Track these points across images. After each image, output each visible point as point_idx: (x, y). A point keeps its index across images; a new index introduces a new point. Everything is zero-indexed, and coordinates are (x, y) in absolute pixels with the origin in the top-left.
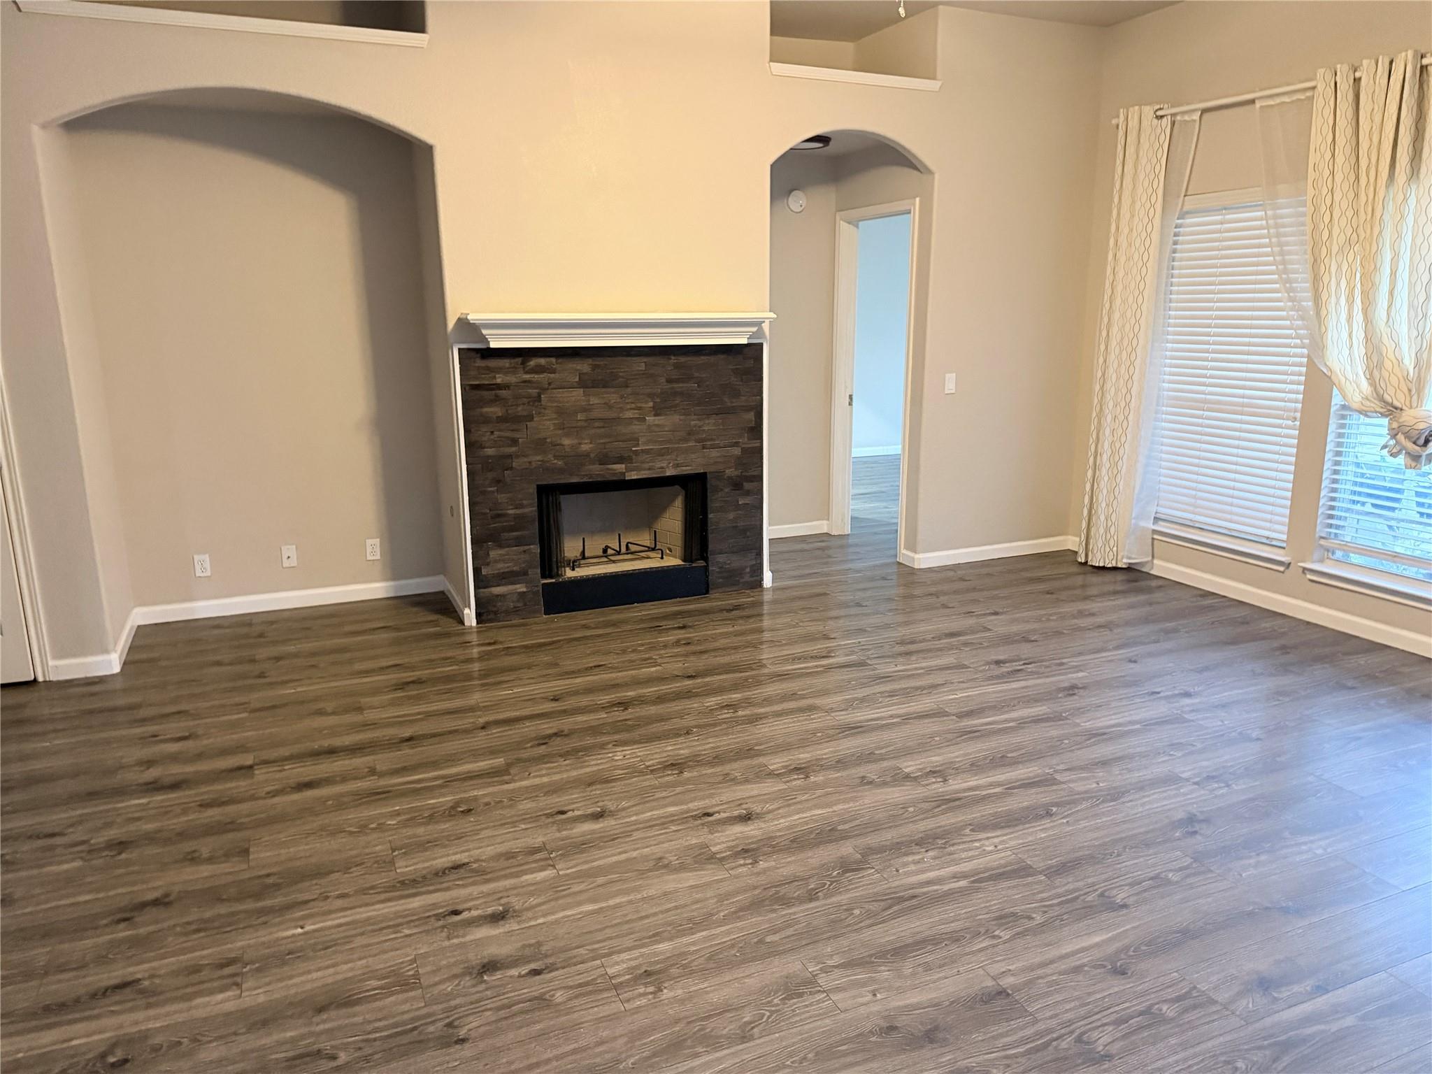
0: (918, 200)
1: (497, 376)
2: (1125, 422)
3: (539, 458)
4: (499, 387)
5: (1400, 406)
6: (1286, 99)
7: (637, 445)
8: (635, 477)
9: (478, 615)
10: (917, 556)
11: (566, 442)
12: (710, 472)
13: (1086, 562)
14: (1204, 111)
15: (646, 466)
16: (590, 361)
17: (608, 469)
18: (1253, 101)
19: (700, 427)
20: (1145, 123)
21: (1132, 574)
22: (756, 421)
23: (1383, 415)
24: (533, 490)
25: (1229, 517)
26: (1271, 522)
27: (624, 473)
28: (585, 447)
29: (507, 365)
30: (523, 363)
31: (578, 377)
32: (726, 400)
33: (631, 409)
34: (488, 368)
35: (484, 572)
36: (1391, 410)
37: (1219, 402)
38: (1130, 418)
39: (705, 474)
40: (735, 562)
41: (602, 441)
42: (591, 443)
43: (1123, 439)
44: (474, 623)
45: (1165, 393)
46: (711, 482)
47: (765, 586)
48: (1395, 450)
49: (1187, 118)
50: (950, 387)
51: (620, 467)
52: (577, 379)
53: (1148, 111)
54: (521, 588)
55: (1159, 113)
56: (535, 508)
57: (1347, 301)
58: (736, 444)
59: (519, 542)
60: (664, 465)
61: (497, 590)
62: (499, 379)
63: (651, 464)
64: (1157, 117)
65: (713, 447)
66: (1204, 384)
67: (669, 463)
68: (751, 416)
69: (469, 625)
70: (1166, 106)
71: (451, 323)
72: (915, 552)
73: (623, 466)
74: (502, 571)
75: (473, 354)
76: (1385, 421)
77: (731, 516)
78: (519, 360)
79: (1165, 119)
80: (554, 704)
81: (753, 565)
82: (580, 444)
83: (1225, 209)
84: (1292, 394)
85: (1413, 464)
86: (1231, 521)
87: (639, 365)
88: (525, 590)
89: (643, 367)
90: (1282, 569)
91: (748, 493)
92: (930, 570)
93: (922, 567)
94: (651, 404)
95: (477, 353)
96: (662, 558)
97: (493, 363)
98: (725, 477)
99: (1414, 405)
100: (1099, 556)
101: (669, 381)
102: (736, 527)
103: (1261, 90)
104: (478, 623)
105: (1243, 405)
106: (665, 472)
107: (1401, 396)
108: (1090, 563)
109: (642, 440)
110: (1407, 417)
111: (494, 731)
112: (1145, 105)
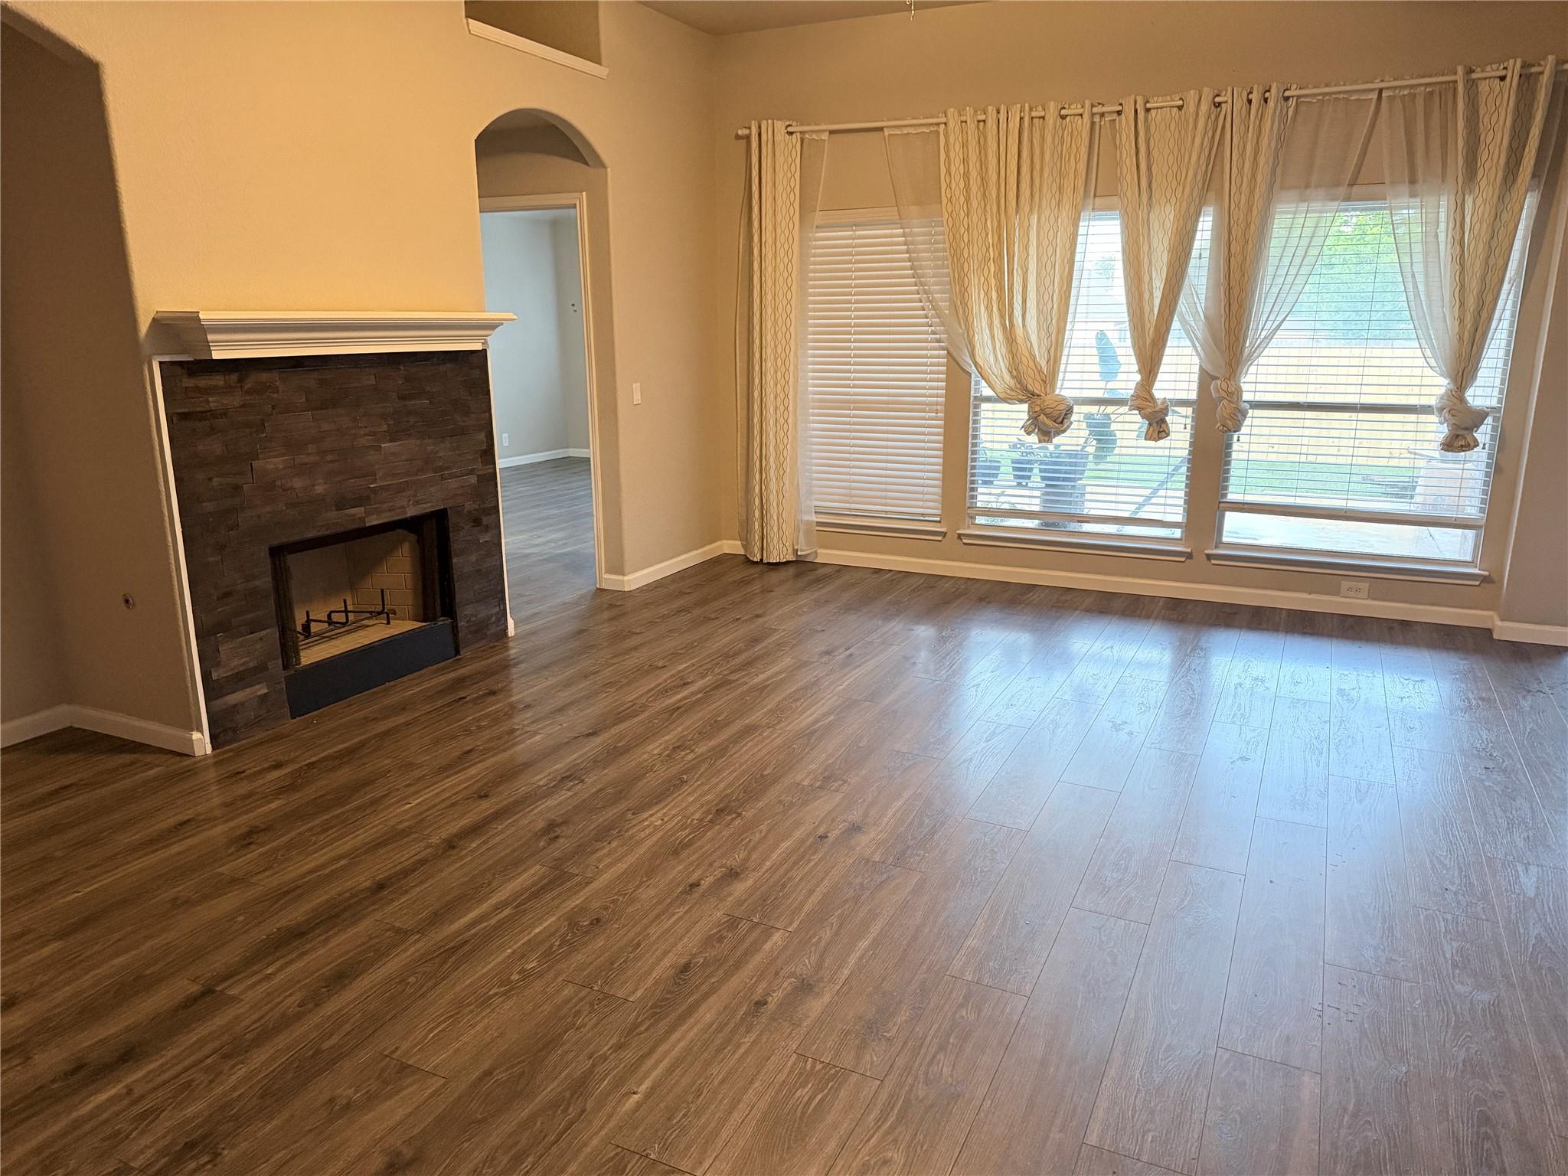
0: (584, 193)
1: (210, 399)
2: (786, 425)
3: (269, 508)
4: (213, 414)
5: (1038, 392)
6: (912, 131)
7: (375, 481)
8: (375, 523)
9: (213, 738)
10: (626, 578)
11: (298, 483)
12: (451, 508)
13: (762, 560)
14: (832, 132)
15: (385, 506)
16: (316, 375)
17: (347, 515)
18: (881, 129)
19: (436, 453)
20: (778, 138)
21: (801, 567)
22: (488, 443)
23: (1021, 401)
24: (263, 553)
25: (883, 501)
26: (923, 501)
27: (364, 518)
28: (319, 489)
29: (222, 383)
30: (240, 381)
31: (304, 397)
32: (459, 419)
33: (365, 435)
34: (197, 389)
35: (215, 676)
36: (1029, 396)
37: (866, 402)
38: (790, 421)
39: (445, 510)
40: (483, 611)
41: (337, 479)
42: (326, 483)
43: (785, 441)
44: (209, 750)
45: (811, 396)
46: (453, 519)
47: (510, 635)
48: (1030, 429)
49: (815, 136)
50: (637, 397)
51: (359, 511)
52: (304, 400)
53: (780, 126)
54: (262, 690)
55: (790, 129)
56: (269, 579)
57: (986, 308)
58: (472, 472)
59: (254, 627)
60: (405, 503)
61: (233, 699)
62: (214, 403)
63: (391, 504)
64: (788, 132)
65: (453, 476)
66: (849, 386)
67: (410, 501)
68: (482, 436)
69: (202, 753)
70: (794, 124)
71: (144, 326)
72: (623, 575)
73: (362, 509)
74: (236, 671)
75: (178, 370)
76: (1025, 407)
77: (473, 558)
78: (234, 377)
79: (794, 135)
80: (485, 804)
81: (497, 613)
82: (314, 486)
83: (856, 226)
84: (934, 389)
85: (1046, 438)
86: (885, 505)
87: (368, 379)
88: (266, 691)
89: (372, 381)
90: (940, 538)
91: (487, 529)
92: (641, 590)
93: (632, 589)
94: (385, 428)
95: (183, 368)
96: (388, 623)
97: (203, 382)
98: (465, 511)
99: (1048, 392)
100: (775, 553)
101: (402, 398)
102: (480, 570)
103: (889, 120)
104: (214, 748)
105: (887, 403)
106: (406, 513)
107: (1037, 385)
108: (765, 561)
109: (380, 474)
110: (1048, 401)
111: (474, 845)
112: (778, 120)
